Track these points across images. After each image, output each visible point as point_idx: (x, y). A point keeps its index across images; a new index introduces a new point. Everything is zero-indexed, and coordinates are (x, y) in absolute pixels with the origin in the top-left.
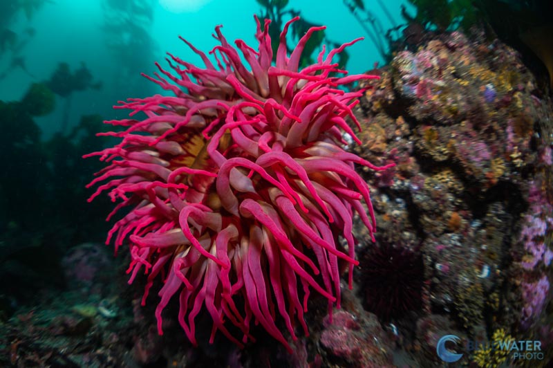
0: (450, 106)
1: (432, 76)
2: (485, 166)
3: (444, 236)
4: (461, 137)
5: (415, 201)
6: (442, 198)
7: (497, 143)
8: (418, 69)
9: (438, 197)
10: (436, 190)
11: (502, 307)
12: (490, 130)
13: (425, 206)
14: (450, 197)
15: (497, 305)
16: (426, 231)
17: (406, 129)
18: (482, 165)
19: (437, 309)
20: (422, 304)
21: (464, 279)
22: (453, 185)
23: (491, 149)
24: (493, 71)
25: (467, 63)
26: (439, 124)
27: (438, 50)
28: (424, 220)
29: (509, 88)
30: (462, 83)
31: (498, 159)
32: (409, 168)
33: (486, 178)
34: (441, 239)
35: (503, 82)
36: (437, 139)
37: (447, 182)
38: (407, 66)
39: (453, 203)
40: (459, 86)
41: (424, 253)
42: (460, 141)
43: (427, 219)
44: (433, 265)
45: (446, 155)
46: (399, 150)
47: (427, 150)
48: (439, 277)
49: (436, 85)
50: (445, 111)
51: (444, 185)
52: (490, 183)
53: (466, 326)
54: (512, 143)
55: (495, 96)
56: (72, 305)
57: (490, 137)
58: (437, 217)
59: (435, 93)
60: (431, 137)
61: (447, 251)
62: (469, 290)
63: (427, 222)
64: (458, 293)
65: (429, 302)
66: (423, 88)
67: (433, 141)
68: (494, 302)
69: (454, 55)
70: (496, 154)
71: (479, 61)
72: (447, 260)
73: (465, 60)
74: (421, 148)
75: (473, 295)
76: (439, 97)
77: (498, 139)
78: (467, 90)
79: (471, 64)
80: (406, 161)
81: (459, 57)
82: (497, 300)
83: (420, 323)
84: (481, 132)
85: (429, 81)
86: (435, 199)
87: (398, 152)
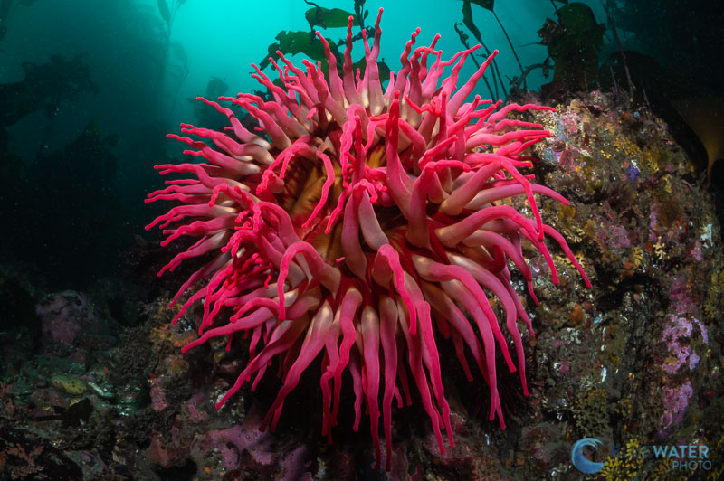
0: (594, 182)
1: (577, 143)
2: (623, 255)
3: (563, 330)
4: (598, 218)
5: (536, 286)
6: (568, 287)
7: (638, 230)
8: (565, 134)
9: (564, 284)
10: (563, 276)
11: (636, 414)
12: (631, 214)
13: (546, 293)
14: (577, 287)
15: (630, 412)
16: (544, 323)
17: (537, 200)
18: (621, 253)
19: (549, 416)
20: (530, 409)
21: (587, 382)
23: (631, 236)
24: (640, 146)
25: (613, 131)
26: (580, 200)
27: (582, 112)
28: (542, 309)
29: (656, 169)
30: (605, 155)
31: (636, 248)
34: (559, 333)
35: (650, 160)
36: (574, 218)
38: (553, 128)
39: (578, 293)
40: (602, 158)
41: (539, 349)
42: (599, 223)
43: (546, 309)
44: (549, 364)
45: (581, 237)
47: (560, 228)
48: (555, 378)
49: (581, 155)
50: (589, 186)
51: (573, 271)
52: (626, 275)
54: (654, 231)
55: (638, 175)
57: (630, 221)
58: (558, 308)
59: (578, 163)
60: (567, 214)
61: (566, 349)
62: (590, 394)
63: (547, 313)
64: (577, 398)
65: (538, 407)
66: (567, 156)
67: (569, 219)
68: (625, 409)
69: (598, 121)
70: (636, 242)
71: (625, 132)
72: (565, 358)
73: (610, 128)
75: (596, 401)
76: (583, 169)
77: (638, 225)
78: (610, 164)
79: (616, 134)
82: (630, 406)
83: (525, 431)
84: (621, 215)
85: (574, 148)
86: (561, 287)
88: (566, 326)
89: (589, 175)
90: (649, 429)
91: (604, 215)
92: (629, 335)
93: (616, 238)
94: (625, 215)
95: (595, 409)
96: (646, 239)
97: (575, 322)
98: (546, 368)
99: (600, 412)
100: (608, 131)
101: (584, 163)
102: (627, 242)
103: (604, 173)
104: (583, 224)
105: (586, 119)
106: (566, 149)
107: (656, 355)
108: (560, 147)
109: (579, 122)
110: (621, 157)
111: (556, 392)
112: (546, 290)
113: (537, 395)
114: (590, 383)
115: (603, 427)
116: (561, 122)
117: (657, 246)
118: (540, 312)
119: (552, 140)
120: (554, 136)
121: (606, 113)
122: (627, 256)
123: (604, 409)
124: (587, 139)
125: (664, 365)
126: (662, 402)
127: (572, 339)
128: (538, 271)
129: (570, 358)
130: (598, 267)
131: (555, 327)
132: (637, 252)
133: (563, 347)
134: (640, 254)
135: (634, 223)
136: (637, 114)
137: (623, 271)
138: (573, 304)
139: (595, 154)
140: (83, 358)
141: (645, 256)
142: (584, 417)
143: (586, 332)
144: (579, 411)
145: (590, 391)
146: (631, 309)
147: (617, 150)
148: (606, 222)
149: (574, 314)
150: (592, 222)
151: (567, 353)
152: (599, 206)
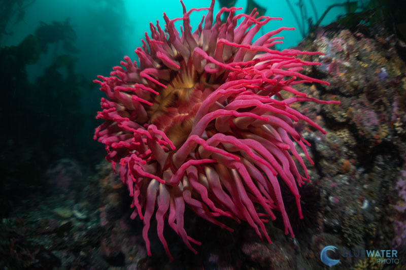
0: (352, 83)
1: (341, 57)
2: (374, 130)
4: (358, 105)
5: (318, 149)
8: (332, 52)
10: (334, 143)
12: (380, 103)
13: (325, 153)
15: (374, 233)
16: (324, 172)
17: (317, 95)
18: (372, 129)
19: (328, 229)
21: (350, 211)
22: (348, 140)
23: (379, 117)
26: (343, 95)
27: (348, 38)
30: (363, 65)
34: (335, 178)
37: (343, 138)
38: (324, 49)
39: (346, 153)
40: (360, 67)
41: (321, 187)
42: (357, 109)
43: (325, 163)
44: (327, 197)
45: (345, 118)
46: (309, 109)
47: (331, 113)
48: (331, 207)
49: (344, 66)
50: (349, 86)
51: (341, 140)
52: (376, 143)
56: (53, 208)
57: (379, 108)
59: (342, 71)
61: (338, 188)
62: (353, 218)
63: (326, 165)
64: (344, 220)
68: (372, 231)
69: (359, 43)
71: (377, 50)
72: (338, 195)
74: (327, 111)
75: (355, 223)
79: (371, 51)
81: (363, 45)
82: (374, 229)
83: (314, 238)
84: (373, 104)
85: (339, 61)
88: (339, 173)
89: (349, 78)
91: (362, 103)
92: (381, 179)
93: (369, 119)
94: (377, 104)
97: (344, 171)
98: (325, 199)
99: (358, 230)
100: (365, 50)
101: (346, 71)
103: (360, 76)
104: (346, 110)
106: (333, 62)
108: (328, 61)
109: (343, 44)
116: (330, 45)
120: (324, 54)
123: (361, 228)
124: (348, 55)
138: (343, 160)
139: (354, 64)
147: (373, 62)
148: (362, 109)
149: (343, 166)
150: (352, 109)
151: (339, 191)
152: (358, 98)
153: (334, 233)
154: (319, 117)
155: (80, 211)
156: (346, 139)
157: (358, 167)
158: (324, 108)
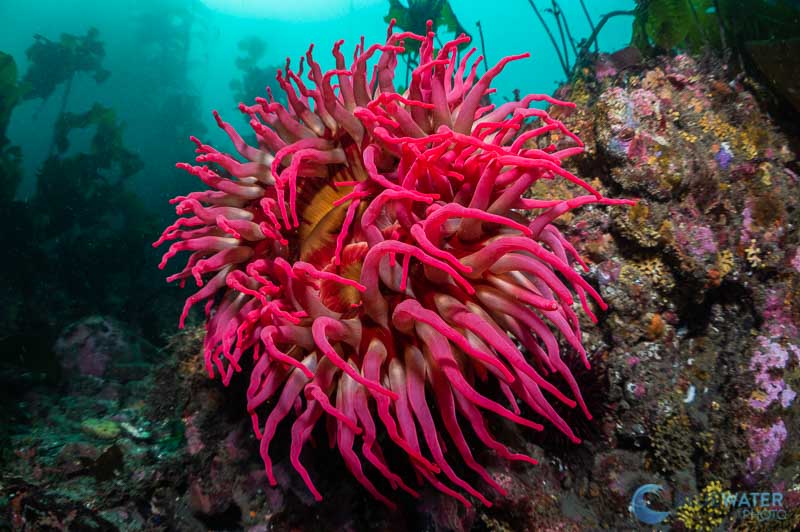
1: (651, 127)
3: (639, 345)
6: (642, 297)
7: (727, 230)
8: (635, 118)
9: (638, 294)
12: (719, 210)
14: (654, 296)
19: (625, 442)
23: (718, 238)
24: (734, 125)
25: (698, 109)
26: (654, 198)
30: (688, 139)
31: (725, 252)
32: (601, 249)
33: (707, 278)
36: (647, 218)
37: (652, 275)
39: (655, 302)
44: (622, 384)
45: (656, 240)
46: (589, 223)
47: (631, 231)
48: (629, 402)
50: (664, 181)
52: (712, 284)
53: (664, 470)
54: (748, 232)
55: (731, 161)
57: (717, 219)
58: (633, 320)
61: (643, 367)
62: (670, 421)
63: (619, 325)
65: (613, 432)
66: (638, 146)
67: (641, 220)
70: (724, 244)
73: (696, 105)
74: (623, 226)
76: (658, 160)
77: (728, 224)
78: (694, 149)
79: (703, 111)
80: (597, 240)
81: (689, 100)
85: (646, 135)
87: (588, 226)
90: (734, 473)
91: (685, 212)
92: (720, 349)
93: (699, 241)
95: (676, 439)
96: (738, 241)
97: (653, 336)
98: (619, 388)
99: (681, 443)
100: (693, 108)
101: (660, 153)
102: (713, 246)
105: (666, 94)
106: (636, 137)
107: (742, 386)
109: (653, 102)
110: (709, 139)
111: (631, 417)
112: (618, 300)
113: (610, 418)
114: (669, 409)
115: (684, 460)
116: (631, 105)
117: (750, 251)
118: (612, 324)
119: (618, 127)
120: (620, 123)
121: (692, 84)
122: (712, 263)
124: (663, 123)
125: (751, 400)
126: (747, 442)
127: (651, 355)
128: (607, 277)
129: (647, 378)
130: (677, 275)
131: (631, 342)
132: (726, 256)
133: (639, 365)
134: (729, 258)
135: (723, 221)
136: (732, 83)
137: (708, 280)
140: (115, 394)
141: (736, 262)
142: (663, 447)
143: (667, 346)
144: (658, 440)
145: (670, 418)
146: (722, 319)
147: (705, 131)
148: (688, 222)
149: (652, 327)
150: (669, 224)
151: (643, 372)
152: (680, 201)
153: (635, 449)
154: (607, 237)
155: (134, 422)
156: (656, 278)
157: (677, 326)
158: (617, 220)
